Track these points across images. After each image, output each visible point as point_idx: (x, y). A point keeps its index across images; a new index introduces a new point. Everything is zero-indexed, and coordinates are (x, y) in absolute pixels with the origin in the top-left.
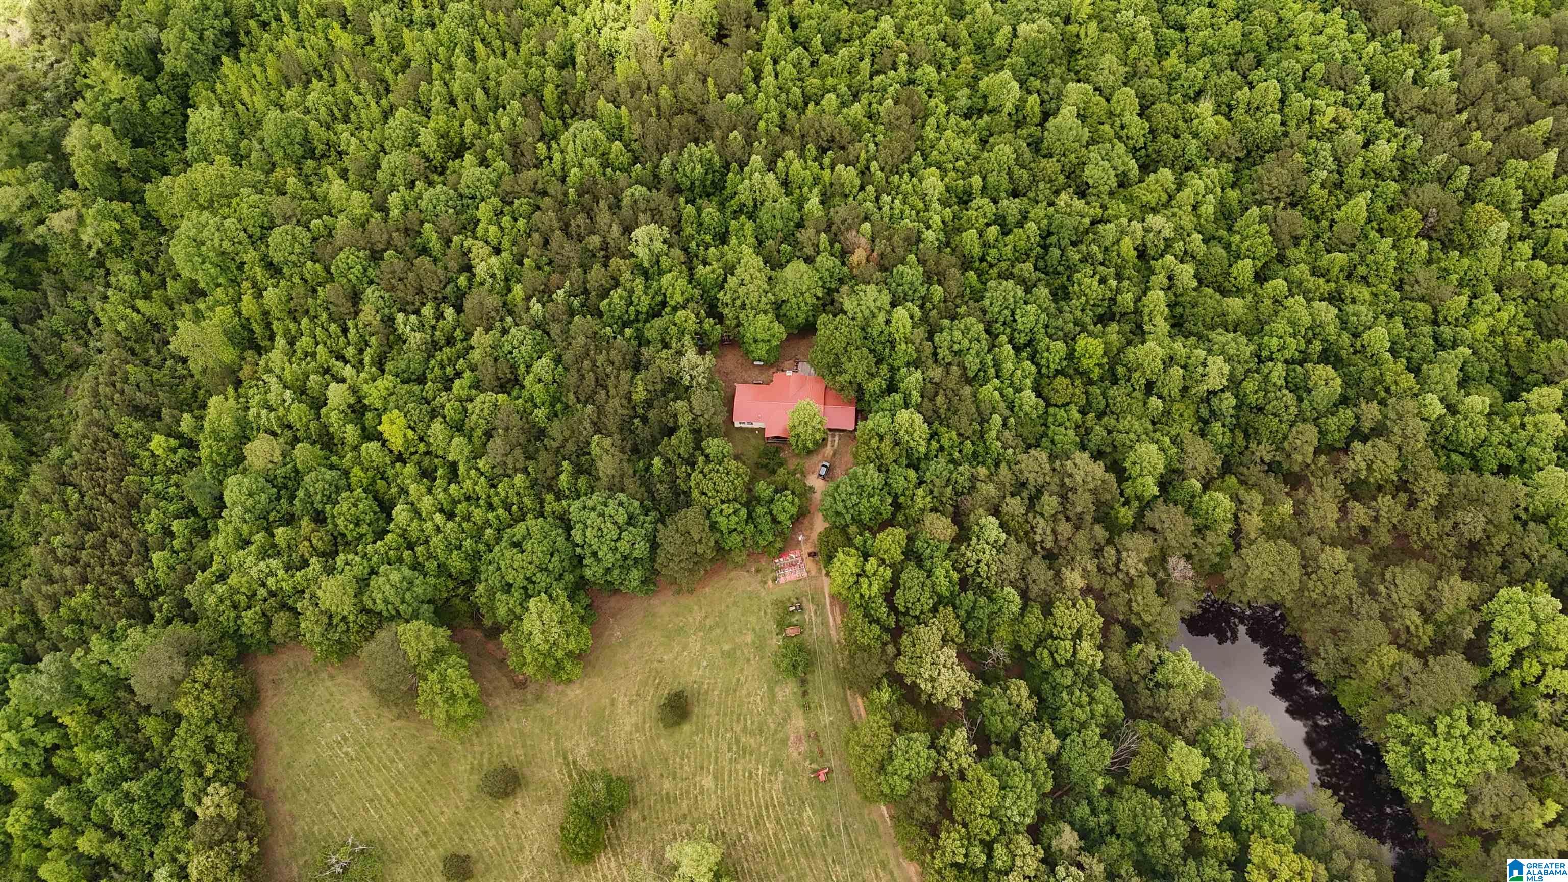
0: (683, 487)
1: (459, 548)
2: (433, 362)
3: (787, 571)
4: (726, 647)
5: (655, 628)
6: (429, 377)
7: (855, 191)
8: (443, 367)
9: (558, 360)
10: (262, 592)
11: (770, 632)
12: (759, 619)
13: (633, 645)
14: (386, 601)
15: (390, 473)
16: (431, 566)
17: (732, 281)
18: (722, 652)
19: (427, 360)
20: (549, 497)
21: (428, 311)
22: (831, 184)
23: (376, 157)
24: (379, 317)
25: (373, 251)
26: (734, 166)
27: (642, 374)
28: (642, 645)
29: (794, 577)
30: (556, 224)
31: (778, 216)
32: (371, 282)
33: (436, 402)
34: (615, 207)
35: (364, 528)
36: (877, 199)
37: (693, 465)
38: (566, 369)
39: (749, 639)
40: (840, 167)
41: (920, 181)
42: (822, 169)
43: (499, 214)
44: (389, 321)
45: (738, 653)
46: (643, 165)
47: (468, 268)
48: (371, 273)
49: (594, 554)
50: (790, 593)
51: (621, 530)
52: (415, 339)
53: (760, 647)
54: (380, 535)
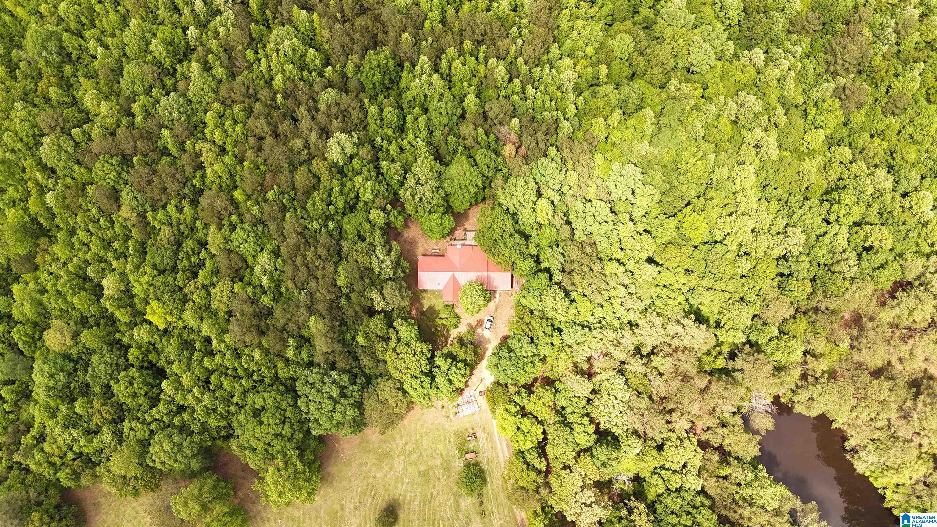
0: (381, 357)
1: (215, 410)
2: (181, 255)
3: (464, 407)
4: (422, 469)
5: (369, 451)
6: (180, 267)
7: (505, 85)
8: (189, 259)
9: (276, 253)
10: (70, 456)
11: (454, 457)
12: (445, 446)
13: (354, 465)
14: (163, 463)
15: (159, 346)
16: (196, 427)
17: (411, 181)
18: (419, 473)
19: (176, 253)
20: (280, 365)
21: (171, 209)
22: (485, 77)
23: (119, 62)
24: (135, 215)
25: (124, 157)
26: (407, 64)
27: (344, 264)
28: (361, 465)
29: (469, 412)
30: (266, 128)
31: (444, 113)
32: (126, 183)
33: (186, 290)
34: (313, 110)
35: (141, 400)
36: (524, 90)
37: (387, 340)
38: (284, 261)
39: (438, 462)
40: (493, 61)
41: (558, 73)
42: (479, 63)
43: (221, 116)
44: (142, 216)
45: (431, 473)
46: (334, 67)
47: (200, 167)
48: (124, 175)
49: (316, 420)
50: (468, 425)
51: (336, 402)
52: (165, 233)
53: (447, 468)
54: (154, 402)
